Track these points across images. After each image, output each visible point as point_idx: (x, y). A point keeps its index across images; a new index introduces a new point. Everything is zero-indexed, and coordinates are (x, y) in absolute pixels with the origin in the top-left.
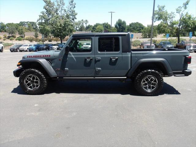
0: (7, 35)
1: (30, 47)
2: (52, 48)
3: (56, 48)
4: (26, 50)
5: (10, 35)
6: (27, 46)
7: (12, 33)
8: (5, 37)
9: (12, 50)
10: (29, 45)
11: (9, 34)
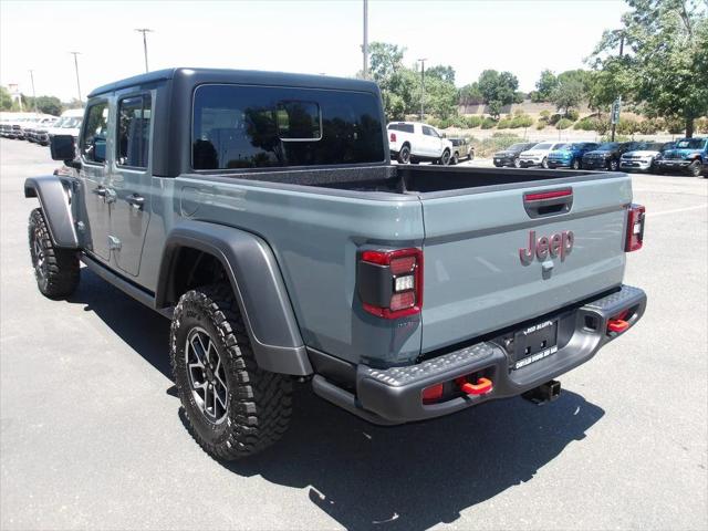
0: (552, 111)
1: (556, 152)
2: (631, 157)
3: (649, 160)
4: (540, 161)
5: (562, 112)
6: (547, 147)
7: (569, 105)
8: (545, 119)
9: (498, 161)
10: (554, 143)
11: (559, 108)
